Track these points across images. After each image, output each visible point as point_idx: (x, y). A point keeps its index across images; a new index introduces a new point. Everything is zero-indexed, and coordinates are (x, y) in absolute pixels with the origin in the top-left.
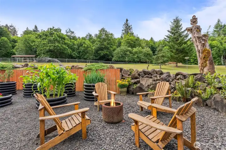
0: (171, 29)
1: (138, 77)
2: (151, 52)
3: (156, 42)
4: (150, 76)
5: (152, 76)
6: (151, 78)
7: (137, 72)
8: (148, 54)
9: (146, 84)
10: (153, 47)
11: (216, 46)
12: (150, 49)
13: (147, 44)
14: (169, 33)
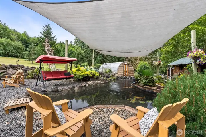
0: (44, 32)
1: (5, 69)
2: (23, 47)
3: (31, 37)
4: (15, 68)
5: (17, 69)
6: (16, 69)
7: (4, 66)
8: (19, 48)
9: (11, 73)
10: (27, 42)
11: (74, 52)
12: (21, 44)
13: (18, 37)
14: (42, 35)
